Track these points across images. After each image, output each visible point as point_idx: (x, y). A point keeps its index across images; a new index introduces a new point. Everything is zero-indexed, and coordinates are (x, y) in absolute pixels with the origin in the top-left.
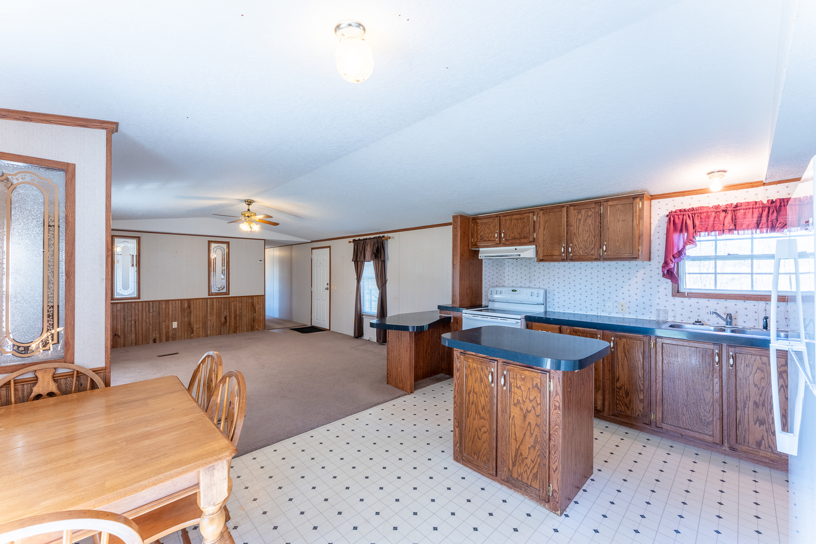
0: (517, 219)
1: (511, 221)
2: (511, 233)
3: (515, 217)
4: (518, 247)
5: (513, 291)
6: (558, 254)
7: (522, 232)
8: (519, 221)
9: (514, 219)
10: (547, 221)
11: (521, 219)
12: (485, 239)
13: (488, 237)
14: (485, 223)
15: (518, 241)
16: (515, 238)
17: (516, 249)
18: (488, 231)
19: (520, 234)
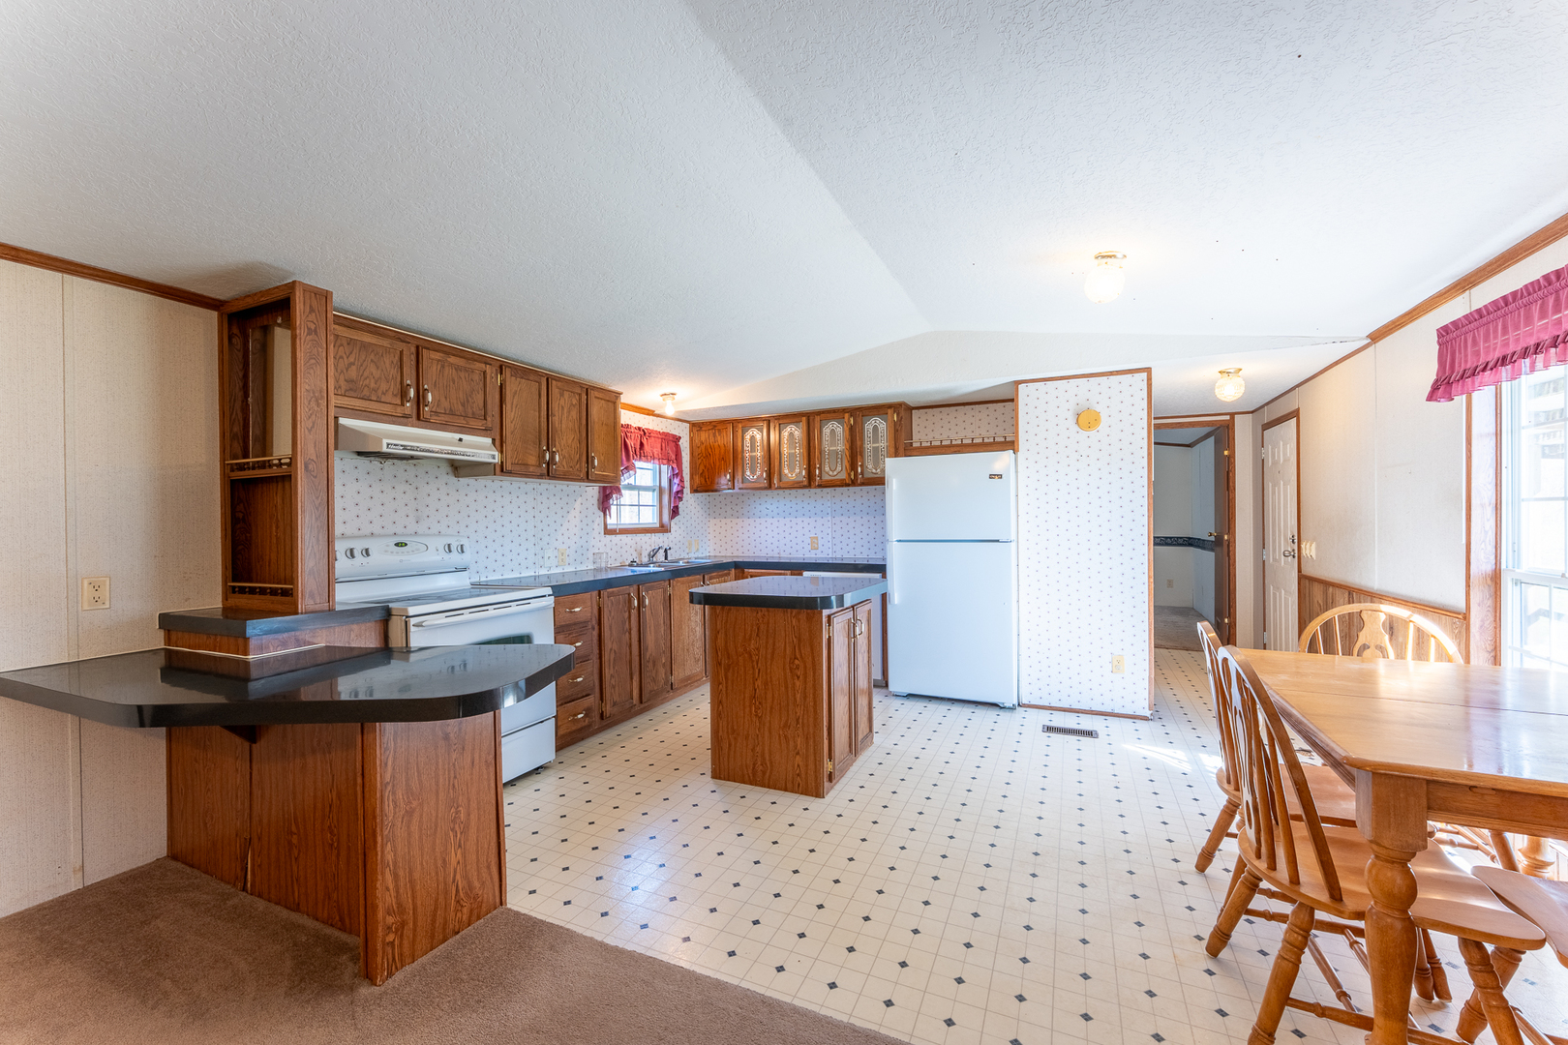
0: (458, 369)
1: (443, 366)
2: (443, 399)
3: (452, 359)
4: (464, 437)
5: (397, 545)
6: (534, 463)
7: (468, 401)
8: (462, 374)
9: (451, 364)
10: (515, 393)
11: (466, 370)
12: (366, 392)
13: (375, 390)
14: (364, 346)
15: (462, 421)
16: (452, 413)
17: (460, 440)
18: (377, 373)
19: (463, 405)
